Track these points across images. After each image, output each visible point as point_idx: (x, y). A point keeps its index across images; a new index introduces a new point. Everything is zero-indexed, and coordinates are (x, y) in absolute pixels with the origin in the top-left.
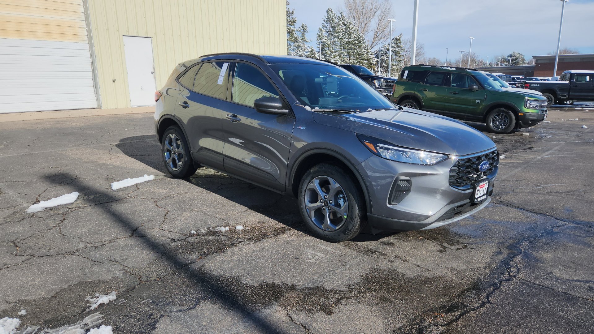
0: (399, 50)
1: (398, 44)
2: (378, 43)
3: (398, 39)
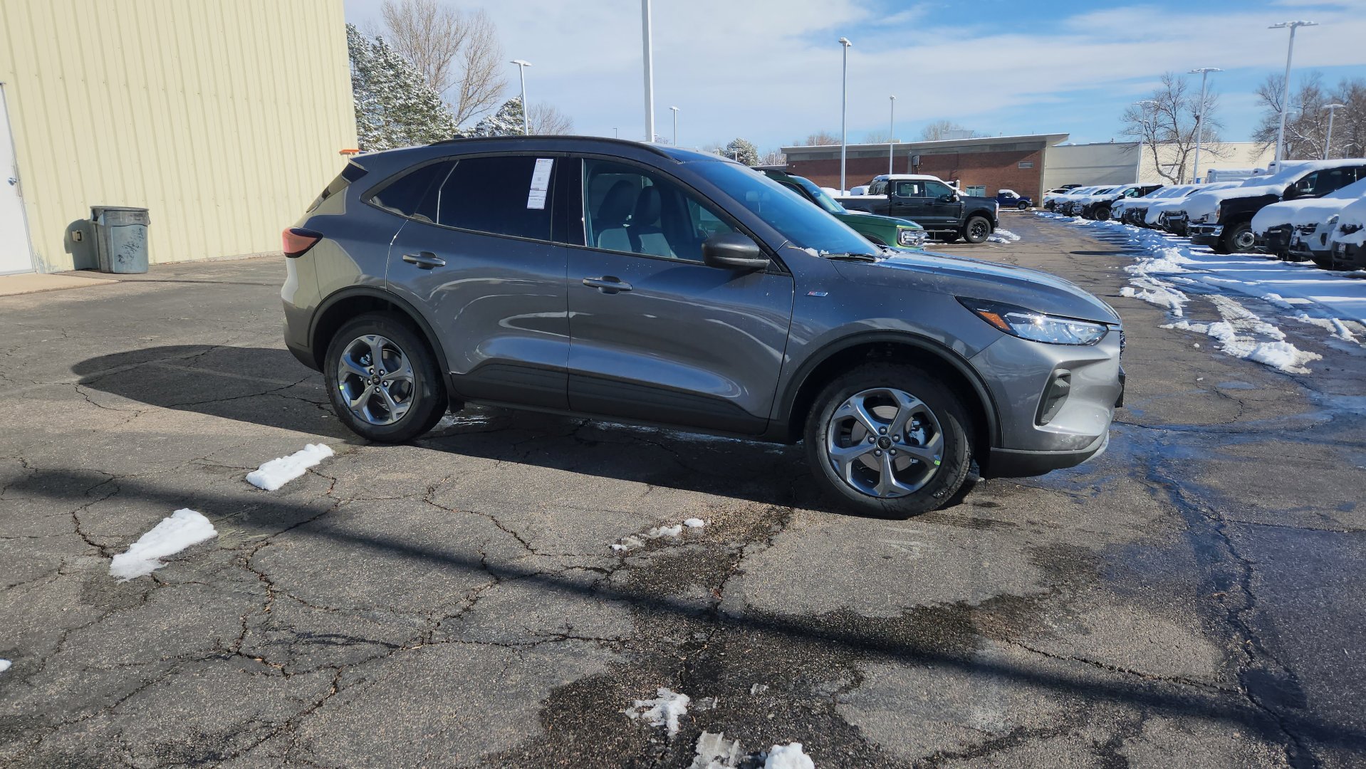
0: (521, 128)
1: (517, 116)
2: (474, 111)
3: (517, 105)
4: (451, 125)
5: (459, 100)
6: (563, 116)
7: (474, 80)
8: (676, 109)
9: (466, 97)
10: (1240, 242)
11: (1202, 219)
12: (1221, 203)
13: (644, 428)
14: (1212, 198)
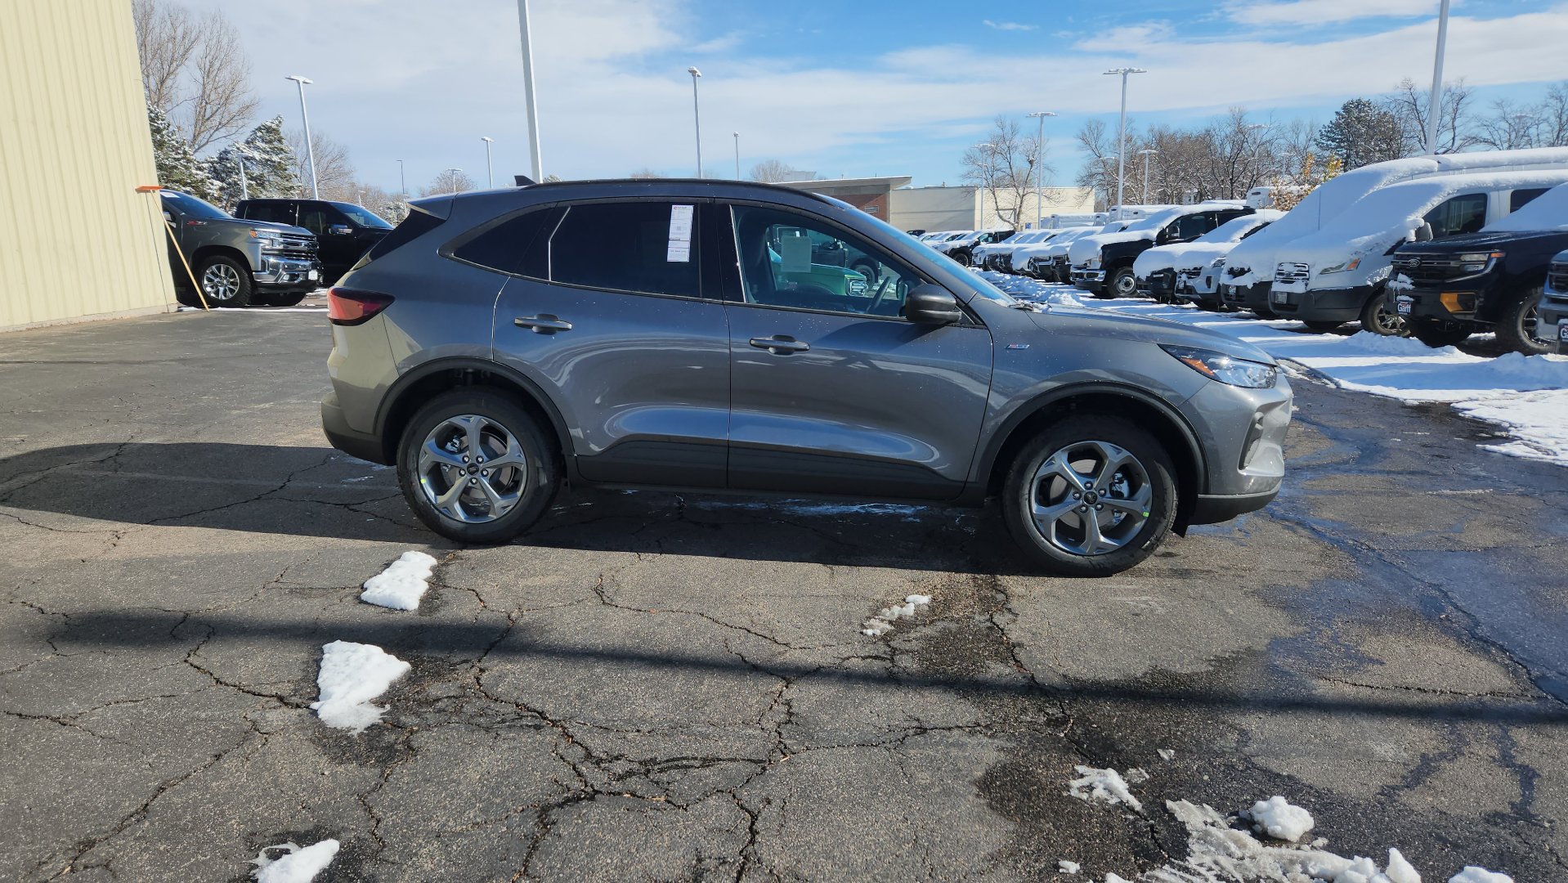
0: (281, 159)
1: (275, 143)
2: (215, 136)
3: (274, 130)
4: (185, 153)
5: (193, 122)
6: (335, 145)
7: (213, 97)
8: (489, 139)
9: (201, 120)
10: (1121, 287)
11: (1086, 264)
12: (1102, 248)
13: (751, 506)
14: (1093, 243)
